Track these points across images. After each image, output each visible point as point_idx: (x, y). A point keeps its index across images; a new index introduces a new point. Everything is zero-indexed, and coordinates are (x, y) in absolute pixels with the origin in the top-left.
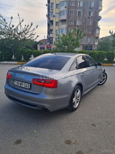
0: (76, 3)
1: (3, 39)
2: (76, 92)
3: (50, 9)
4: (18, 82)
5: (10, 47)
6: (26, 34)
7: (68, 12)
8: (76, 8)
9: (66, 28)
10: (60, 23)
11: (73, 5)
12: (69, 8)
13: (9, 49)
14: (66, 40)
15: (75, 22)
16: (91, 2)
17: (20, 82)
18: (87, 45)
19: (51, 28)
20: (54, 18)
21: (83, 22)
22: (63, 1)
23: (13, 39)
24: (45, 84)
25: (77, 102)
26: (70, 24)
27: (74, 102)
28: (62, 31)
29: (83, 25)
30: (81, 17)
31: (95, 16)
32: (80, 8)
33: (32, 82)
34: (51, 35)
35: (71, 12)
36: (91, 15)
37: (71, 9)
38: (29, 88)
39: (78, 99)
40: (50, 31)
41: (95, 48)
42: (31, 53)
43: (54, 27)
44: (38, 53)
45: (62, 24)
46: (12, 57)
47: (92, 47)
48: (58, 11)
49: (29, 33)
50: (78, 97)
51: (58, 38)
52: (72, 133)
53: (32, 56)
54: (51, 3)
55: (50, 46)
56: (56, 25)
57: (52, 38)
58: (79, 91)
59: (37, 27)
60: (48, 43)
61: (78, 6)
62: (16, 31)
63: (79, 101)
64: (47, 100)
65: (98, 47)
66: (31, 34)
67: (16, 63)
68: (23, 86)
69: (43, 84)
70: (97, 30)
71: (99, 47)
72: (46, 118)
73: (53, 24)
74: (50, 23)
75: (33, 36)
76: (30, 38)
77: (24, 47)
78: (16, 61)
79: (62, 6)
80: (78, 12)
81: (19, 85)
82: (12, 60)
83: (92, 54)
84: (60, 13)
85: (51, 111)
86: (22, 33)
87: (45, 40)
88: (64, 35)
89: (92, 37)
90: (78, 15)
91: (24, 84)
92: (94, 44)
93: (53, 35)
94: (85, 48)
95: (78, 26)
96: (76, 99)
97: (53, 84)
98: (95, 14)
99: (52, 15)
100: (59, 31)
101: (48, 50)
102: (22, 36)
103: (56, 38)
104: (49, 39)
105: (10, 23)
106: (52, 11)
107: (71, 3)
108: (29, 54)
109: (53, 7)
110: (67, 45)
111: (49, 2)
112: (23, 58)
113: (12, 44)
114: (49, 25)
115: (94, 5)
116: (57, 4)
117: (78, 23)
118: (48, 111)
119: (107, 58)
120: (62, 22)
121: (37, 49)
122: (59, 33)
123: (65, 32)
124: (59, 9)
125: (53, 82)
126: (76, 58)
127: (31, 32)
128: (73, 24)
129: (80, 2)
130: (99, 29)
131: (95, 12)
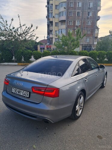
0: (75, 4)
1: (3, 41)
2: (79, 99)
3: (50, 10)
4: (16, 89)
5: (10, 49)
6: (25, 36)
7: (67, 13)
8: (75, 8)
9: (65, 28)
10: (60, 24)
11: (72, 6)
12: (68, 8)
13: (9, 50)
14: (66, 40)
15: (74, 22)
16: (90, 3)
17: (18, 90)
18: (87, 45)
19: (51, 28)
20: (54, 19)
21: (82, 23)
22: (63, 2)
23: (13, 40)
24: (45, 93)
25: (80, 109)
26: (70, 24)
27: (77, 110)
28: (61, 31)
29: (82, 25)
30: (80, 18)
31: (94, 16)
32: (79, 9)
33: (31, 91)
34: (51, 36)
35: (70, 12)
36: (90, 15)
37: (70, 10)
38: (28, 97)
39: (81, 106)
40: (49, 32)
41: (94, 48)
42: (32, 54)
43: (54, 28)
44: (38, 53)
45: (62, 25)
46: (12, 58)
47: (91, 47)
48: (57, 12)
49: (29, 35)
50: (81, 104)
51: (58, 38)
52: (76, 148)
53: (32, 57)
54: (51, 4)
55: (50, 46)
56: (56, 26)
57: (52, 38)
58: (82, 98)
59: (37, 28)
60: (48, 44)
61: (77, 6)
62: (16, 32)
63: (82, 107)
64: (48, 111)
65: (97, 47)
66: (31, 35)
67: (16, 64)
68: (22, 94)
69: (43, 93)
70: (96, 30)
71: (99, 47)
72: (47, 128)
73: (52, 24)
74: (50, 24)
75: (32, 37)
76: (30, 39)
77: (24, 48)
78: (16, 62)
79: (61, 7)
80: (77, 12)
81: (17, 93)
82: (13, 62)
83: (92, 55)
84: (60, 14)
85: (52, 122)
86: (22, 34)
87: (44, 40)
88: (64, 36)
89: (91, 37)
90: (77, 16)
91: (22, 92)
92: (93, 44)
93: (53, 36)
94: (84, 48)
95: (77, 27)
96: (79, 106)
97: (55, 92)
98: (94, 14)
99: (51, 16)
100: (59, 32)
101: (48, 51)
102: (22, 37)
103: (56, 39)
104: (49, 40)
105: (10, 25)
106: (52, 12)
107: (70, 4)
108: (29, 55)
109: (52, 9)
110: (67, 45)
111: (48, 3)
112: (23, 59)
113: (12, 45)
114: (48, 26)
115: (93, 5)
116: (56, 6)
117: (77, 24)
118: (49, 122)
119: (107, 58)
120: (61, 23)
121: (37, 49)
122: (59, 33)
123: (64, 33)
124: (58, 10)
125: (55, 91)
126: (78, 62)
127: (31, 33)
128: (72, 24)
129: (78, 3)
130: (98, 29)
131: (94, 12)
